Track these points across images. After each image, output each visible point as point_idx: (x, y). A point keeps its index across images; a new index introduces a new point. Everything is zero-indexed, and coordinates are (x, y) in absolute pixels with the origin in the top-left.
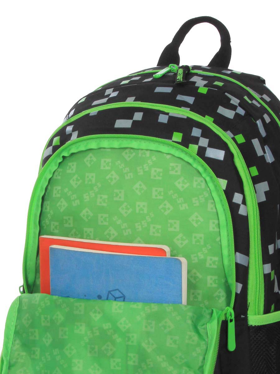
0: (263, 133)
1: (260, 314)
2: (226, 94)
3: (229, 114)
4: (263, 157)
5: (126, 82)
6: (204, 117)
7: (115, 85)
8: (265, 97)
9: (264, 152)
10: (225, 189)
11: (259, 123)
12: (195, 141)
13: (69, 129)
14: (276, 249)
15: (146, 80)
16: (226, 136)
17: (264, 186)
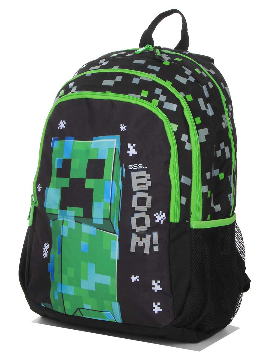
0: (207, 95)
1: (199, 221)
2: (183, 66)
3: (183, 81)
4: (205, 112)
5: (115, 55)
6: (165, 81)
7: (107, 57)
8: (211, 71)
9: (207, 107)
10: (176, 131)
11: (204, 87)
12: (157, 97)
13: (71, 85)
14: (213, 176)
15: (129, 55)
16: (179, 95)
17: (205, 132)
